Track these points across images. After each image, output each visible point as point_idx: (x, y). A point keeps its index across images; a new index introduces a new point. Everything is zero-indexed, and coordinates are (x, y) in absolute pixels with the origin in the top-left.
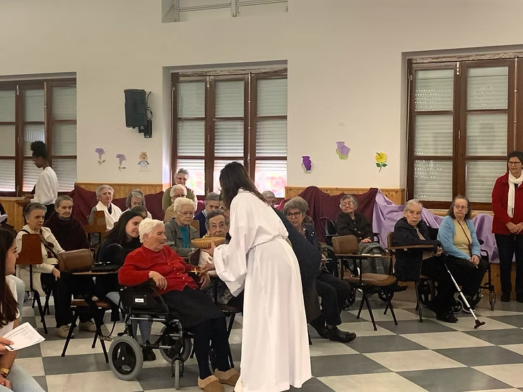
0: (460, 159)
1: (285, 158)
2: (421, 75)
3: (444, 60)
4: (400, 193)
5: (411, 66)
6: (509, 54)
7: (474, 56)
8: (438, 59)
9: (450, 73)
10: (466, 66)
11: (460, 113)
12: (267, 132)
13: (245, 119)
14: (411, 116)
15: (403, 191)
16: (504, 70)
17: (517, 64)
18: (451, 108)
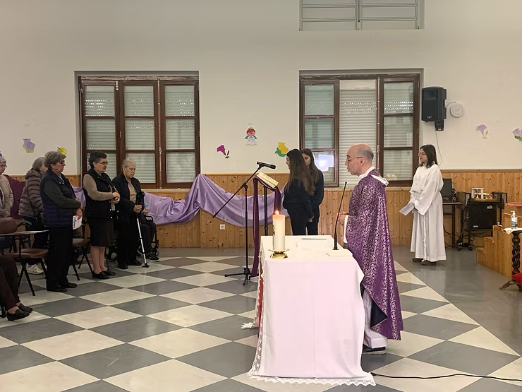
0: (121, 152)
2: (89, 89)
3: (106, 78)
4: (77, 179)
5: (81, 82)
6: (154, 77)
7: (128, 77)
8: (102, 78)
9: (112, 89)
10: (123, 84)
11: (120, 118)
14: (83, 119)
15: (80, 176)
16: (151, 89)
17: (159, 85)
18: (113, 114)
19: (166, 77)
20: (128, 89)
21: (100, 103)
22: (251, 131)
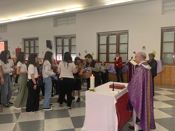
0: (108, 53)
1: (76, 53)
2: (101, 37)
5: (99, 35)
6: (117, 33)
7: (110, 33)
8: (104, 34)
9: (106, 37)
11: (108, 44)
12: (73, 48)
13: (69, 46)
14: (99, 45)
16: (116, 36)
17: (118, 35)
18: (106, 43)
19: (120, 32)
20: (110, 36)
21: (103, 40)
22: (144, 47)
